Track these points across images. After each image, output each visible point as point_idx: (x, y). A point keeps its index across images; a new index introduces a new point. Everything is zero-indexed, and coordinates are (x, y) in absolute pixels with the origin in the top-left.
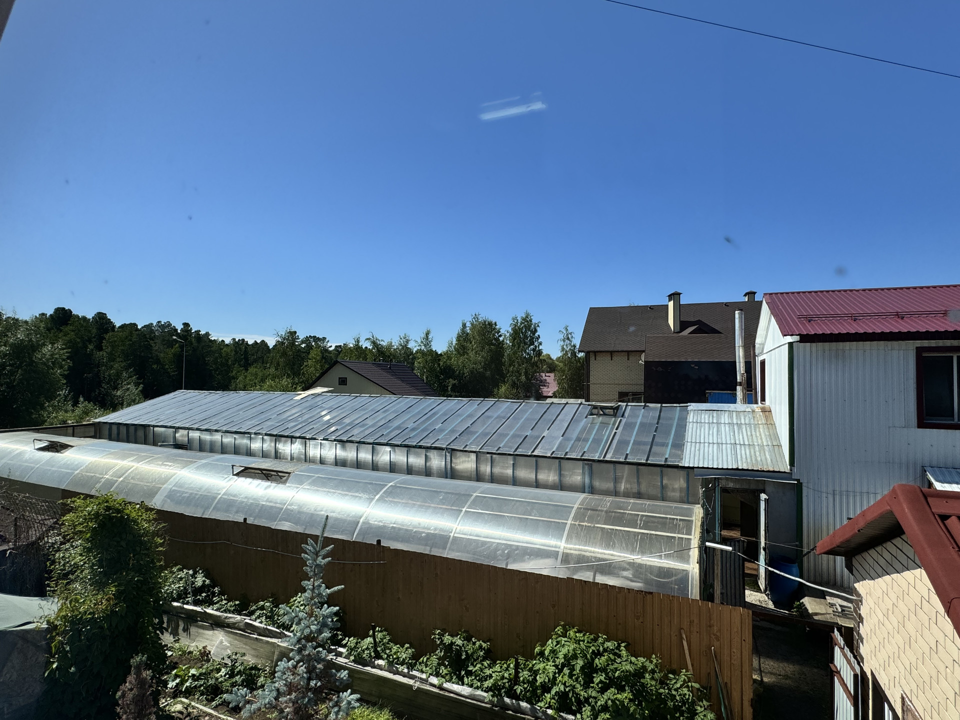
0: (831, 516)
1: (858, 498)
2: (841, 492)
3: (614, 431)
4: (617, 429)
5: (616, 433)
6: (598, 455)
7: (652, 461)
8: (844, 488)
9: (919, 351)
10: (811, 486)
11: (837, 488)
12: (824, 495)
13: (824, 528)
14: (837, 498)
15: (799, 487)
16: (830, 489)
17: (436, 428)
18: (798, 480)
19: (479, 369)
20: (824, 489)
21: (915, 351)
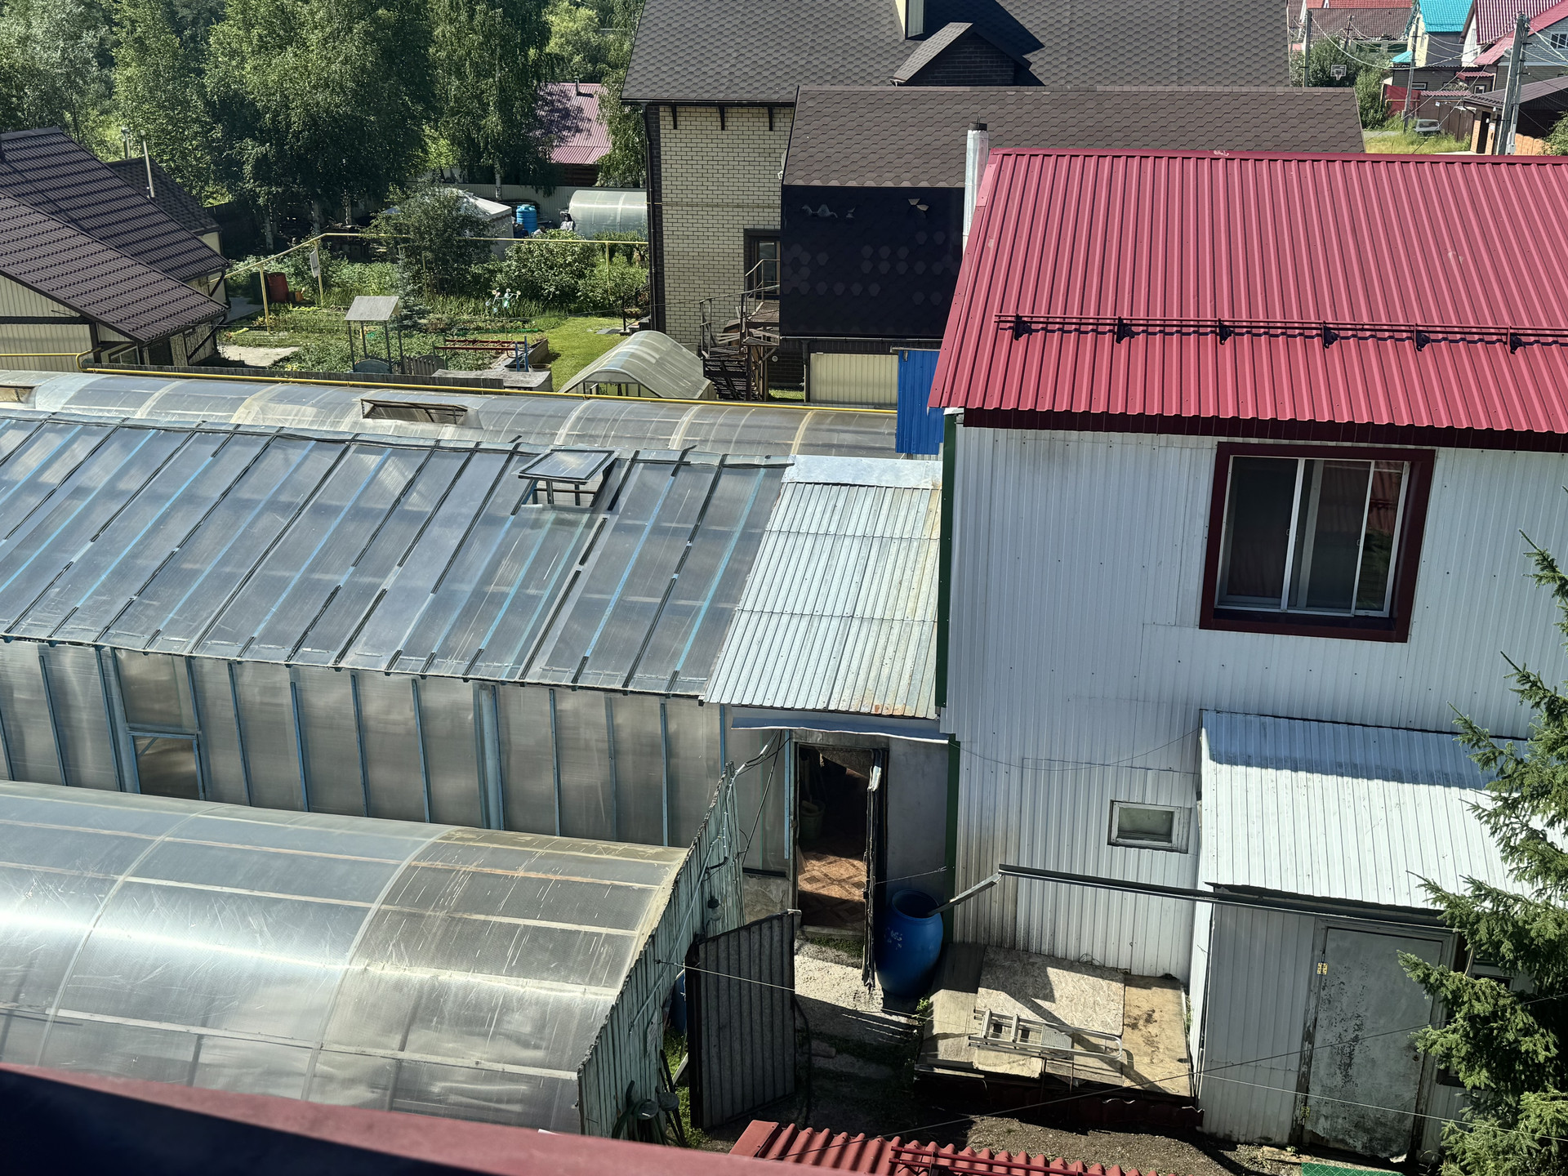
0: (1014, 809)
1: (1069, 775)
2: (1036, 761)
3: (577, 567)
4: (582, 562)
5: (578, 573)
6: (509, 663)
7: (640, 683)
8: (1043, 755)
9: (1223, 452)
10: (977, 749)
11: (1030, 754)
12: (1003, 768)
13: (999, 834)
14: (1028, 773)
15: (954, 748)
16: (1016, 755)
17: (74, 560)
18: (951, 737)
19: (337, 106)
20: (1003, 757)
21: (1215, 451)
